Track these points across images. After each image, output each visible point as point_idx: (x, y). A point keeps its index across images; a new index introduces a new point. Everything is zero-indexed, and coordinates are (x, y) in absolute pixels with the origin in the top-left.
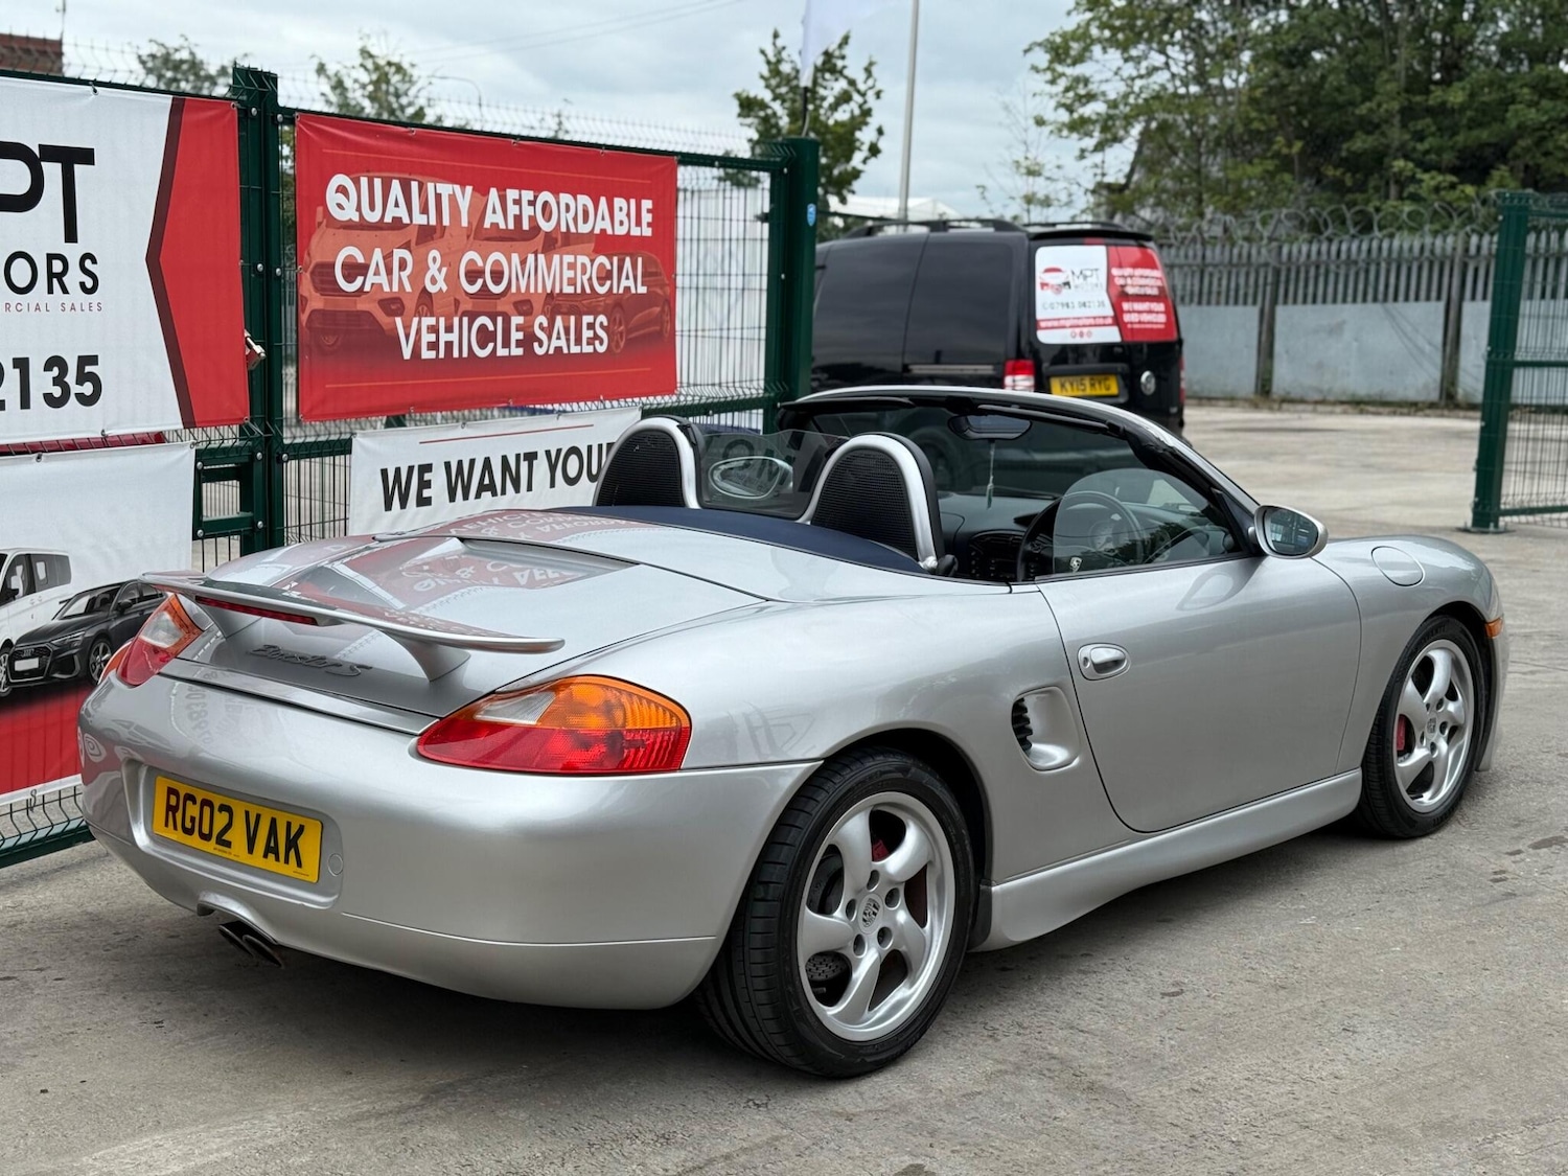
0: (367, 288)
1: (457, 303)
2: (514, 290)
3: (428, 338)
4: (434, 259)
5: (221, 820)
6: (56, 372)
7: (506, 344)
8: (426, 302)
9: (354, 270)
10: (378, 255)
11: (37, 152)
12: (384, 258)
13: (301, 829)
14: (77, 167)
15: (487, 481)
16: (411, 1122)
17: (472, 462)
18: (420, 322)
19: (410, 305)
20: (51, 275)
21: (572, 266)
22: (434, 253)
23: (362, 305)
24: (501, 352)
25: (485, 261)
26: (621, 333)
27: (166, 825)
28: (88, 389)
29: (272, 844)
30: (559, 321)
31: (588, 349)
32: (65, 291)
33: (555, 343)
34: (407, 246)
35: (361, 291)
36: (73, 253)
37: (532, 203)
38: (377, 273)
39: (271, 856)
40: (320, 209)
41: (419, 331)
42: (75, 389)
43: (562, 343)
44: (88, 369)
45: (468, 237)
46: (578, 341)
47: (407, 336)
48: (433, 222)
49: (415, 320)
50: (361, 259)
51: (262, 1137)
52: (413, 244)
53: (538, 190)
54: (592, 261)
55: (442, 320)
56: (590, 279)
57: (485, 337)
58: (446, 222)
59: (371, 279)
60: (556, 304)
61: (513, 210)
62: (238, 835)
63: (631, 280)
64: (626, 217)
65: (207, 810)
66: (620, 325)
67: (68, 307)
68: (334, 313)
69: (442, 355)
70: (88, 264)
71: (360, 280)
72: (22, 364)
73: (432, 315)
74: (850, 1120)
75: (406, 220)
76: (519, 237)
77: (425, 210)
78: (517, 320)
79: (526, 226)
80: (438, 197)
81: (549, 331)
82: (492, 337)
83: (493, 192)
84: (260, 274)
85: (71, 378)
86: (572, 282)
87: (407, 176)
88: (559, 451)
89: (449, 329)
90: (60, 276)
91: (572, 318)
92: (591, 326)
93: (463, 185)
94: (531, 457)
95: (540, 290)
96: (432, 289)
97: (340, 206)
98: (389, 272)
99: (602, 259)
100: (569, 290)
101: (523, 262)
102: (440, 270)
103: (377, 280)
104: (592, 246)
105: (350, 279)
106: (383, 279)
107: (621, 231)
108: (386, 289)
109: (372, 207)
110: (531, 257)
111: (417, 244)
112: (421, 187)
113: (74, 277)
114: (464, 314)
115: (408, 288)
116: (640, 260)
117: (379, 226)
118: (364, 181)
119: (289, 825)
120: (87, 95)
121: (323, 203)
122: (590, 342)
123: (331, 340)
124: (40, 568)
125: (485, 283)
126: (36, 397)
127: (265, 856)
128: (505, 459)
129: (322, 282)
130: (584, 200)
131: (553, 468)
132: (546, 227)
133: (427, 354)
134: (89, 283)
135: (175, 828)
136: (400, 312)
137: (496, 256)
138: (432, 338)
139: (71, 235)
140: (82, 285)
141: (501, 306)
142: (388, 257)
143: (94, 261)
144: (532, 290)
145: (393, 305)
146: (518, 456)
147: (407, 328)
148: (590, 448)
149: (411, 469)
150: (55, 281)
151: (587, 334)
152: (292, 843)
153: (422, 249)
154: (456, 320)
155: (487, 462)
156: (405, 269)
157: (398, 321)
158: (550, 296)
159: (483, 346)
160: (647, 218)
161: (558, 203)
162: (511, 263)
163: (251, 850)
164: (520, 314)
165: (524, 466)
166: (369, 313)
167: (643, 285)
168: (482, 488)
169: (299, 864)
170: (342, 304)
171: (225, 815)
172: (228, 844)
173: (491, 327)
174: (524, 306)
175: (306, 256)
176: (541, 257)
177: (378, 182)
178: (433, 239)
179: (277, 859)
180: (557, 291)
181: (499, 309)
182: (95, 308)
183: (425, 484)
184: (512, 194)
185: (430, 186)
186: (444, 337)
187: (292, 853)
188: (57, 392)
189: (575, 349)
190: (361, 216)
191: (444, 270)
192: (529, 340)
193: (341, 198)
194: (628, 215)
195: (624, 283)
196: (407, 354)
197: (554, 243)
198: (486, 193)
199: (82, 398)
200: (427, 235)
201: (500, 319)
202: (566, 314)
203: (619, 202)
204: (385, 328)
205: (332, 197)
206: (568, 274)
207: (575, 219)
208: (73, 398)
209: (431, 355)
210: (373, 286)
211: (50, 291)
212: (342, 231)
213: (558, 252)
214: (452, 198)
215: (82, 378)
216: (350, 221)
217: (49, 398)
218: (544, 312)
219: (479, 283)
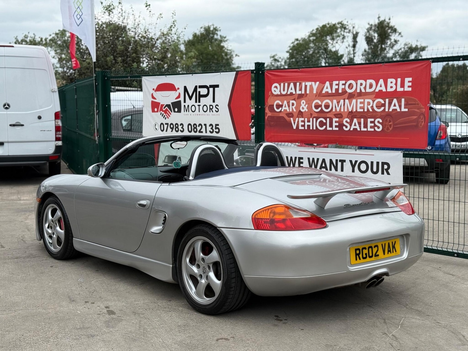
0: (282, 111)
1: (311, 114)
2: (334, 110)
3: (301, 124)
4: (303, 103)
6: (211, 127)
7: (331, 126)
8: (300, 114)
9: (279, 106)
10: (285, 102)
11: (209, 86)
12: (287, 103)
14: (216, 88)
15: (323, 165)
17: (318, 159)
18: (298, 119)
19: (295, 115)
20: (210, 109)
22: (303, 101)
23: (281, 115)
24: (329, 128)
25: (322, 103)
26: (390, 125)
28: (217, 130)
30: (355, 120)
31: (369, 129)
32: (213, 112)
33: (353, 127)
34: (294, 100)
35: (281, 111)
36: (214, 105)
37: (344, 84)
38: (285, 107)
40: (270, 92)
41: (298, 122)
42: (215, 130)
43: (357, 127)
44: (217, 127)
45: (316, 96)
47: (294, 123)
48: (303, 92)
49: (297, 119)
50: (281, 103)
52: (296, 99)
53: (347, 80)
54: (373, 101)
55: (306, 119)
56: (372, 107)
57: (322, 124)
58: (308, 92)
59: (284, 108)
60: (352, 115)
61: (335, 87)
63: (397, 107)
64: (395, 85)
66: (390, 122)
67: (213, 115)
68: (274, 117)
69: (306, 128)
70: (217, 107)
71: (280, 109)
72: (205, 125)
73: (303, 117)
75: (295, 93)
76: (337, 95)
77: (301, 90)
78: (335, 120)
79: (340, 91)
80: (306, 86)
81: (351, 123)
82: (326, 124)
83: (328, 83)
85: (214, 128)
86: (362, 108)
87: (296, 81)
88: (356, 162)
89: (309, 121)
90: (212, 109)
91: (362, 120)
92: (372, 122)
93: (315, 82)
94: (343, 161)
95: (346, 110)
96: (302, 110)
97: (275, 91)
98: (289, 106)
99: (378, 100)
100: (360, 110)
101: (338, 103)
102: (305, 105)
103: (285, 108)
104: (374, 96)
105: (278, 108)
106: (287, 108)
107: (391, 90)
108: (288, 110)
109: (284, 90)
110: (342, 101)
111: (297, 99)
113: (214, 109)
114: (314, 117)
115: (295, 110)
116: (403, 100)
117: (286, 95)
118: (282, 84)
120: (219, 74)
123: (272, 123)
125: (322, 108)
126: (208, 131)
128: (331, 161)
129: (271, 109)
131: (353, 166)
132: (350, 91)
133: (301, 128)
134: (217, 110)
136: (292, 116)
137: (327, 101)
138: (303, 124)
139: (214, 101)
140: (216, 110)
141: (328, 115)
142: (288, 103)
144: (342, 110)
145: (290, 115)
146: (337, 160)
147: (294, 121)
148: (372, 163)
149: (296, 158)
150: (211, 110)
151: (369, 125)
153: (299, 100)
154: (311, 119)
155: (324, 161)
156: (294, 106)
157: (292, 119)
158: (352, 112)
159: (321, 126)
160: (408, 84)
161: (357, 84)
162: (334, 103)
164: (337, 118)
165: (339, 164)
166: (283, 117)
167: (405, 108)
168: (321, 167)
170: (275, 114)
173: (324, 121)
174: (339, 115)
175: (267, 103)
176: (347, 101)
177: (286, 84)
178: (303, 97)
180: (354, 110)
181: (328, 116)
182: (218, 115)
183: (300, 163)
185: (303, 84)
186: (307, 124)
188: (212, 130)
189: (363, 129)
190: (281, 93)
191: (307, 105)
192: (341, 125)
193: (275, 89)
195: (392, 107)
196: (295, 127)
197: (351, 96)
198: (325, 83)
199: (216, 132)
200: (301, 96)
201: (328, 119)
203: (390, 80)
204: (288, 120)
205: (273, 89)
206: (360, 105)
207: (365, 88)
208: (214, 132)
209: (303, 128)
210: (284, 110)
211: (210, 112)
212: (275, 97)
213: (355, 99)
214: (311, 86)
215: (216, 128)
216: (278, 94)
217: (210, 131)
218: (348, 117)
219: (320, 109)
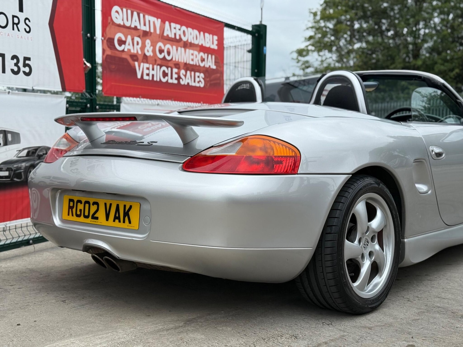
0: (126, 50)
1: (156, 61)
2: (174, 59)
3: (146, 72)
4: (148, 43)
5: (93, 208)
6: (15, 61)
7: (172, 78)
8: (146, 59)
9: (121, 42)
10: (129, 38)
13: (131, 207)
16: (182, 332)
19: (140, 58)
20: (14, 23)
21: (192, 54)
22: (148, 41)
23: (124, 56)
24: (170, 81)
25: (165, 46)
26: (208, 81)
27: (69, 215)
28: (27, 70)
29: (117, 215)
30: (188, 72)
31: (197, 85)
32: (19, 30)
33: (187, 81)
34: (139, 36)
35: (123, 51)
36: (22, 16)
37: (180, 30)
38: (129, 45)
39: (117, 221)
41: (143, 68)
42: (22, 69)
43: (189, 81)
44: (27, 62)
45: (159, 37)
46: (195, 81)
47: (139, 69)
48: (148, 30)
49: (142, 64)
50: (124, 39)
51: (119, 338)
53: (181, 25)
54: (199, 54)
55: (151, 66)
56: (198, 60)
57: (165, 74)
58: (152, 31)
59: (127, 46)
60: (188, 67)
61: (174, 31)
62: (101, 214)
63: (210, 63)
64: (210, 41)
65: (87, 205)
66: (208, 78)
67: (20, 37)
68: (115, 57)
69: (151, 79)
70: (27, 22)
71: (123, 46)
72: (2, 56)
73: (148, 63)
74: (371, 329)
75: (139, 27)
76: (176, 41)
77: (145, 25)
78: (175, 70)
79: (178, 37)
80: (149, 21)
81: (185, 76)
82: (167, 75)
83: (167, 23)
84: (88, 38)
85: (21, 64)
86: (193, 60)
87: (139, 11)
89: (153, 69)
90: (17, 24)
91: (193, 73)
92: (199, 77)
93: (158, 18)
95: (182, 61)
96: (148, 54)
97: (116, 18)
98: (133, 45)
99: (202, 54)
100: (191, 63)
101: (177, 50)
102: (150, 47)
103: (129, 47)
104: (199, 49)
105: (120, 45)
106: (131, 47)
107: (207, 46)
108: (132, 51)
109: (127, 20)
111: (142, 37)
112: (144, 16)
113: (22, 26)
114: (158, 64)
115: (140, 52)
116: (213, 57)
117: (130, 28)
118: (125, 10)
119: (125, 206)
121: (110, 15)
122: (198, 82)
123: (113, 67)
124: (9, 137)
125: (165, 55)
126: (8, 69)
127: (114, 221)
130: (196, 32)
132: (184, 39)
134: (28, 29)
135: (73, 215)
136: (137, 60)
137: (168, 46)
138: (148, 72)
139: (21, 10)
140: (25, 29)
142: (133, 39)
143: (29, 21)
144: (180, 61)
145: (134, 57)
147: (139, 66)
150: (15, 26)
151: (197, 79)
152: (126, 214)
153: (144, 39)
154: (155, 67)
156: (138, 45)
157: (136, 64)
158: (186, 64)
159: (164, 77)
160: (216, 42)
161: (188, 31)
162: (173, 50)
163: (107, 219)
164: (176, 68)
166: (126, 59)
167: (214, 66)
169: (130, 222)
170: (117, 55)
171: (96, 206)
172: (97, 218)
173: (167, 71)
174: (177, 65)
175: (105, 35)
176: (183, 49)
177: (129, 12)
178: (147, 36)
179: (120, 222)
180: (188, 62)
181: (169, 65)
182: (30, 39)
184: (173, 25)
185: (147, 17)
186: (151, 72)
187: (127, 218)
188: (16, 69)
189: (194, 84)
190: (124, 23)
191: (152, 48)
192: (179, 78)
193: (117, 15)
194: (210, 40)
195: (208, 63)
196: (139, 76)
197: (187, 45)
198: (164, 23)
199: (24, 72)
200: (146, 34)
201: (170, 69)
202: (191, 71)
203: (207, 35)
204: (132, 65)
205: (114, 14)
206: (191, 57)
207: (193, 38)
208: (21, 72)
209: (147, 78)
210: (128, 49)
211: (13, 29)
212: (117, 27)
213: (188, 48)
214: (154, 23)
215: (25, 65)
216: (120, 24)
217: (12, 71)
218: (184, 69)
219: (163, 55)
